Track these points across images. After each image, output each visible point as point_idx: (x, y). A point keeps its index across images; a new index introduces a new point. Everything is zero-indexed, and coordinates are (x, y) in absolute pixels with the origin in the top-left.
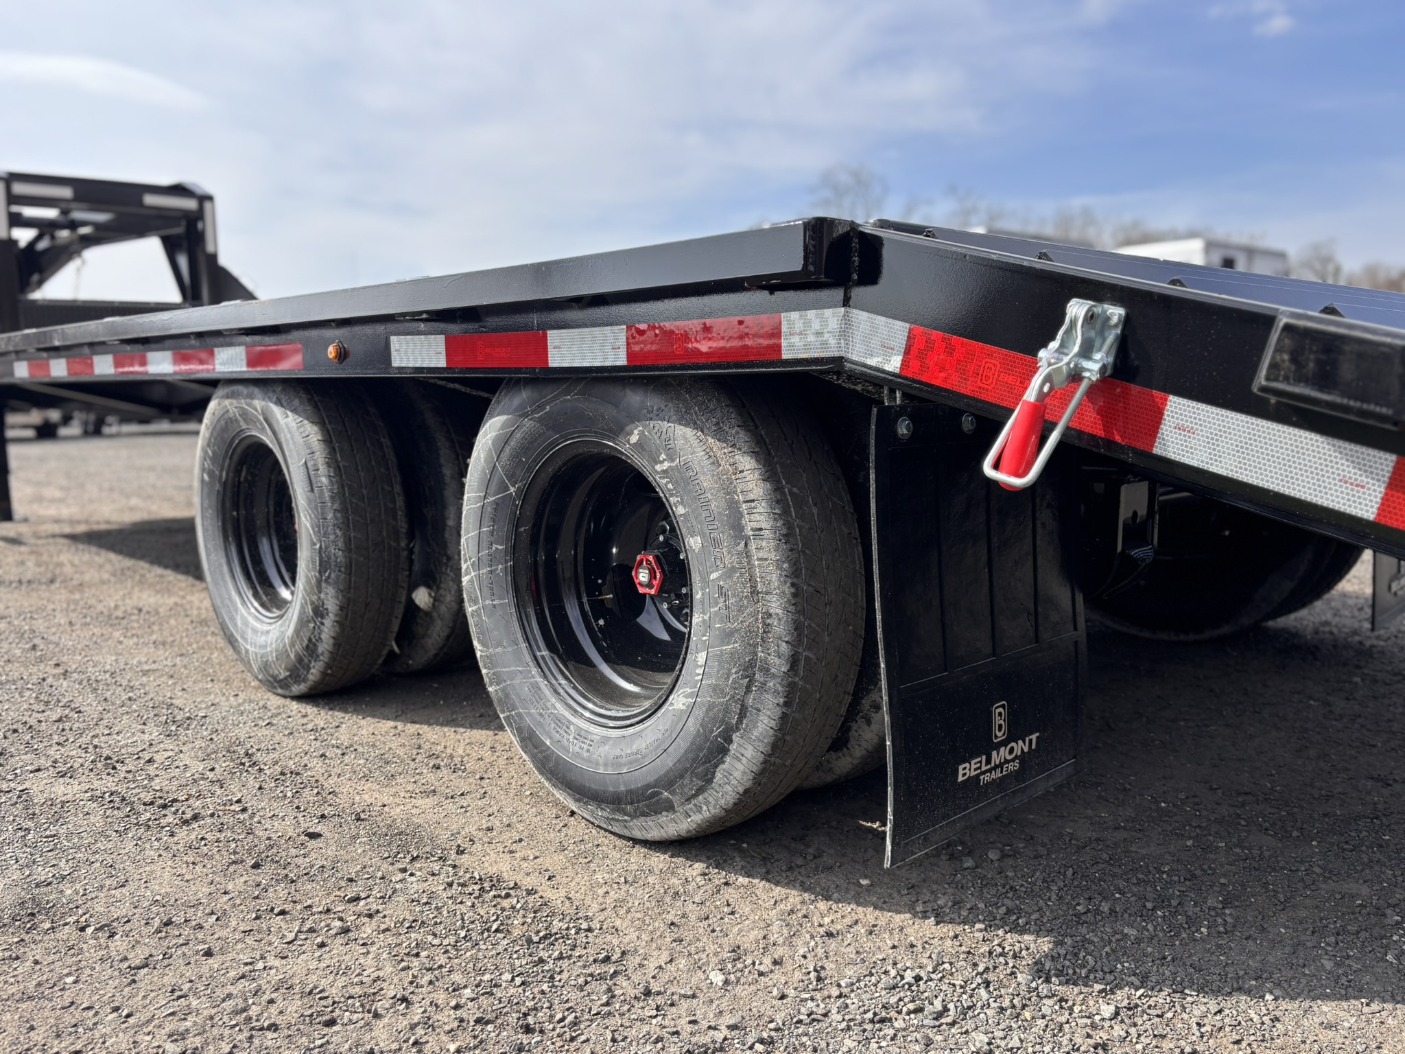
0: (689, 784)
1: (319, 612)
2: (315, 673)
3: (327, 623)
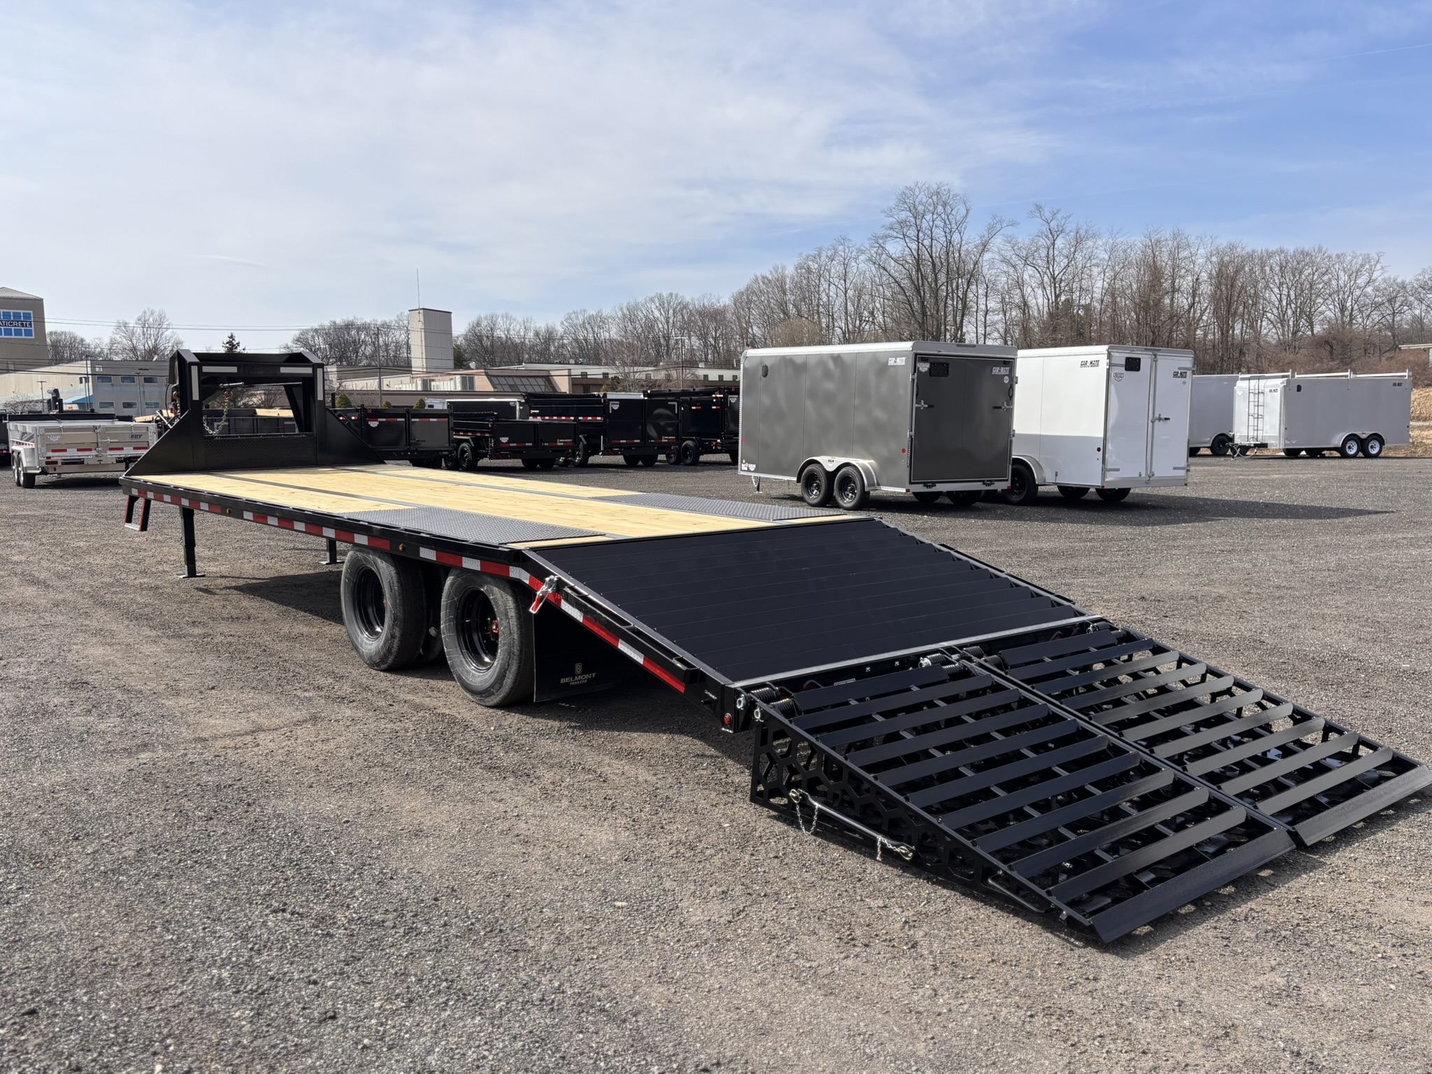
0: (497, 686)
1: (393, 636)
2: (390, 660)
3: (396, 641)
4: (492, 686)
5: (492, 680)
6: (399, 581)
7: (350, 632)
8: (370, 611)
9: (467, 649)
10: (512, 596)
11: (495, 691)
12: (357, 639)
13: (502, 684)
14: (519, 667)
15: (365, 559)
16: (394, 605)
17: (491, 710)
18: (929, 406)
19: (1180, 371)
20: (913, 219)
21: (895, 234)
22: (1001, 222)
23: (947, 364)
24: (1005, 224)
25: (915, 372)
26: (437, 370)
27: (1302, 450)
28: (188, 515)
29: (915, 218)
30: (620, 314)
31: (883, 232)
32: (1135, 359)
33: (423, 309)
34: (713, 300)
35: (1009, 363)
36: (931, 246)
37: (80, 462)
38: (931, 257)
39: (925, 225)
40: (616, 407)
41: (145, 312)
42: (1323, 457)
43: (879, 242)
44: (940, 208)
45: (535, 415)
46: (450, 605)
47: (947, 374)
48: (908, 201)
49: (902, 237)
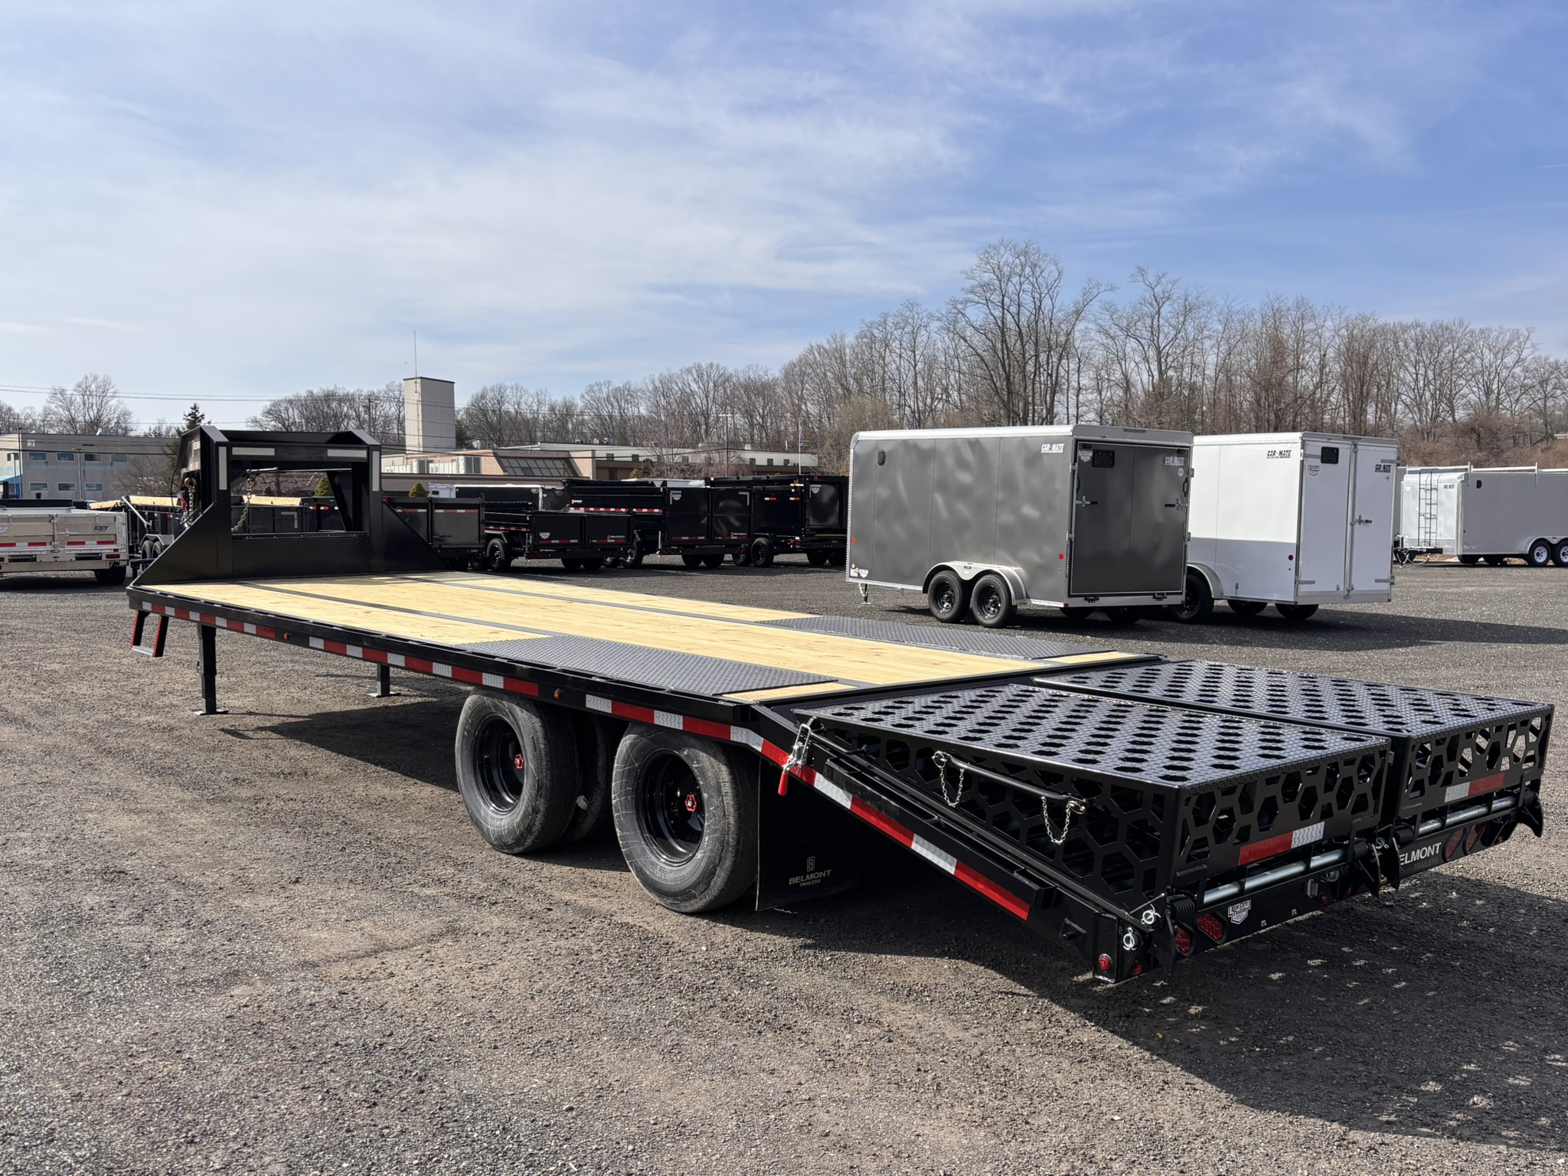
0: (701, 887)
1: (535, 811)
2: (529, 842)
3: (539, 816)
4: (694, 886)
5: (694, 878)
6: (546, 737)
7: (469, 801)
8: (495, 775)
9: (650, 832)
10: (727, 765)
11: (697, 894)
12: (479, 811)
13: (708, 884)
14: (735, 861)
15: (496, 706)
16: (538, 769)
17: (690, 919)
18: (1092, 503)
19: (1382, 465)
20: (998, 283)
21: (976, 299)
22: (1098, 285)
23: (1113, 453)
24: (1102, 290)
25: (1075, 461)
26: (437, 450)
27: (1480, 556)
28: (208, 636)
29: (1000, 281)
30: (651, 387)
31: (962, 296)
32: (1333, 449)
33: (421, 378)
34: (760, 373)
35: (1184, 453)
36: (1018, 314)
37: (31, 559)
38: (1018, 326)
39: (1011, 289)
40: (677, 498)
41: (86, 378)
42: (1505, 565)
43: (957, 310)
44: (1028, 270)
45: (577, 506)
46: (629, 775)
47: (1113, 464)
48: (992, 261)
49: (984, 302)
